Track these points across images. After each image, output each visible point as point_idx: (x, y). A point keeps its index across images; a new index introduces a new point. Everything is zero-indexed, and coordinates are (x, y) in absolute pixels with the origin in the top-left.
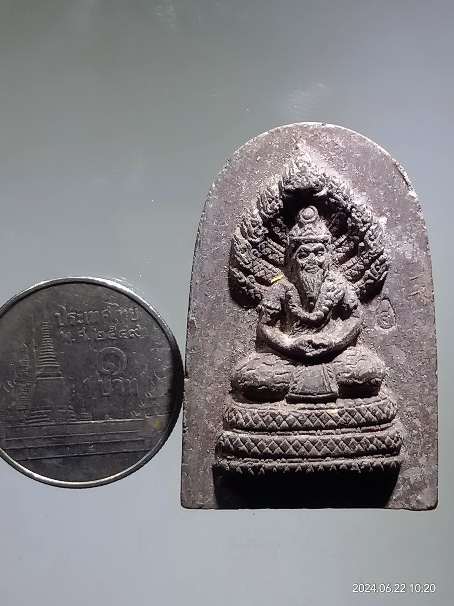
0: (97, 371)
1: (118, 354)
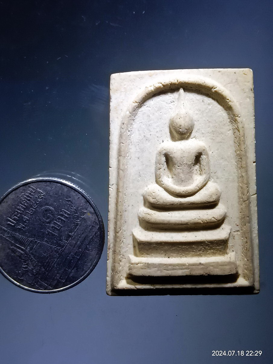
0: (46, 224)
1: (45, 209)
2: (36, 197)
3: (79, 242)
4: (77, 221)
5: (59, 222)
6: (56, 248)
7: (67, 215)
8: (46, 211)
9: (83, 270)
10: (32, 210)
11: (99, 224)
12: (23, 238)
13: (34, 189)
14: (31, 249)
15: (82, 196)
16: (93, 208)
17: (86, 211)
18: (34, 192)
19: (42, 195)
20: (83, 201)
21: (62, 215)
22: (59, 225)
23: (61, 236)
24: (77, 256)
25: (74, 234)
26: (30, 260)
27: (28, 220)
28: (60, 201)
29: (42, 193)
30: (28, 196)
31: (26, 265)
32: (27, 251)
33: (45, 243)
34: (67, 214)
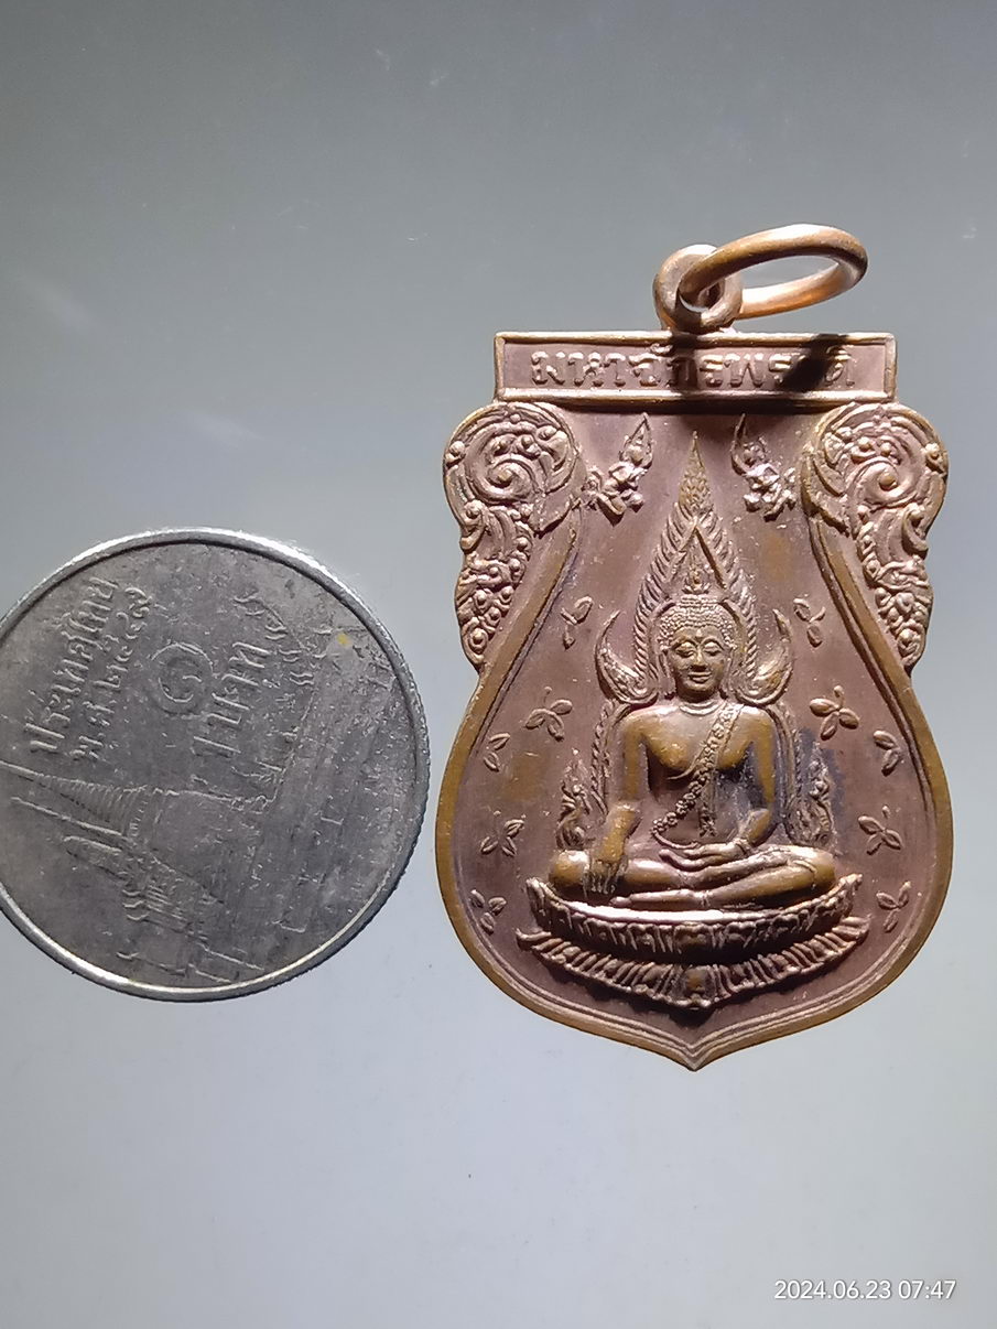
0: (183, 717)
1: (168, 657)
2: (121, 618)
3: (328, 761)
4: (301, 679)
5: (232, 697)
6: (241, 803)
7: (259, 663)
8: (172, 663)
9: (369, 869)
10: (115, 672)
11: (390, 668)
12: (104, 791)
13: (104, 588)
14: (145, 828)
15: (300, 575)
16: (353, 611)
17: (329, 632)
18: (109, 600)
19: (145, 605)
20: (309, 591)
21: (240, 668)
22: (237, 710)
23: (255, 751)
24: (335, 815)
25: (302, 731)
26: (148, 877)
27: (108, 717)
28: (220, 611)
29: (141, 597)
30: (88, 622)
31: (141, 897)
32: (131, 840)
33: (195, 793)
34: (256, 658)
